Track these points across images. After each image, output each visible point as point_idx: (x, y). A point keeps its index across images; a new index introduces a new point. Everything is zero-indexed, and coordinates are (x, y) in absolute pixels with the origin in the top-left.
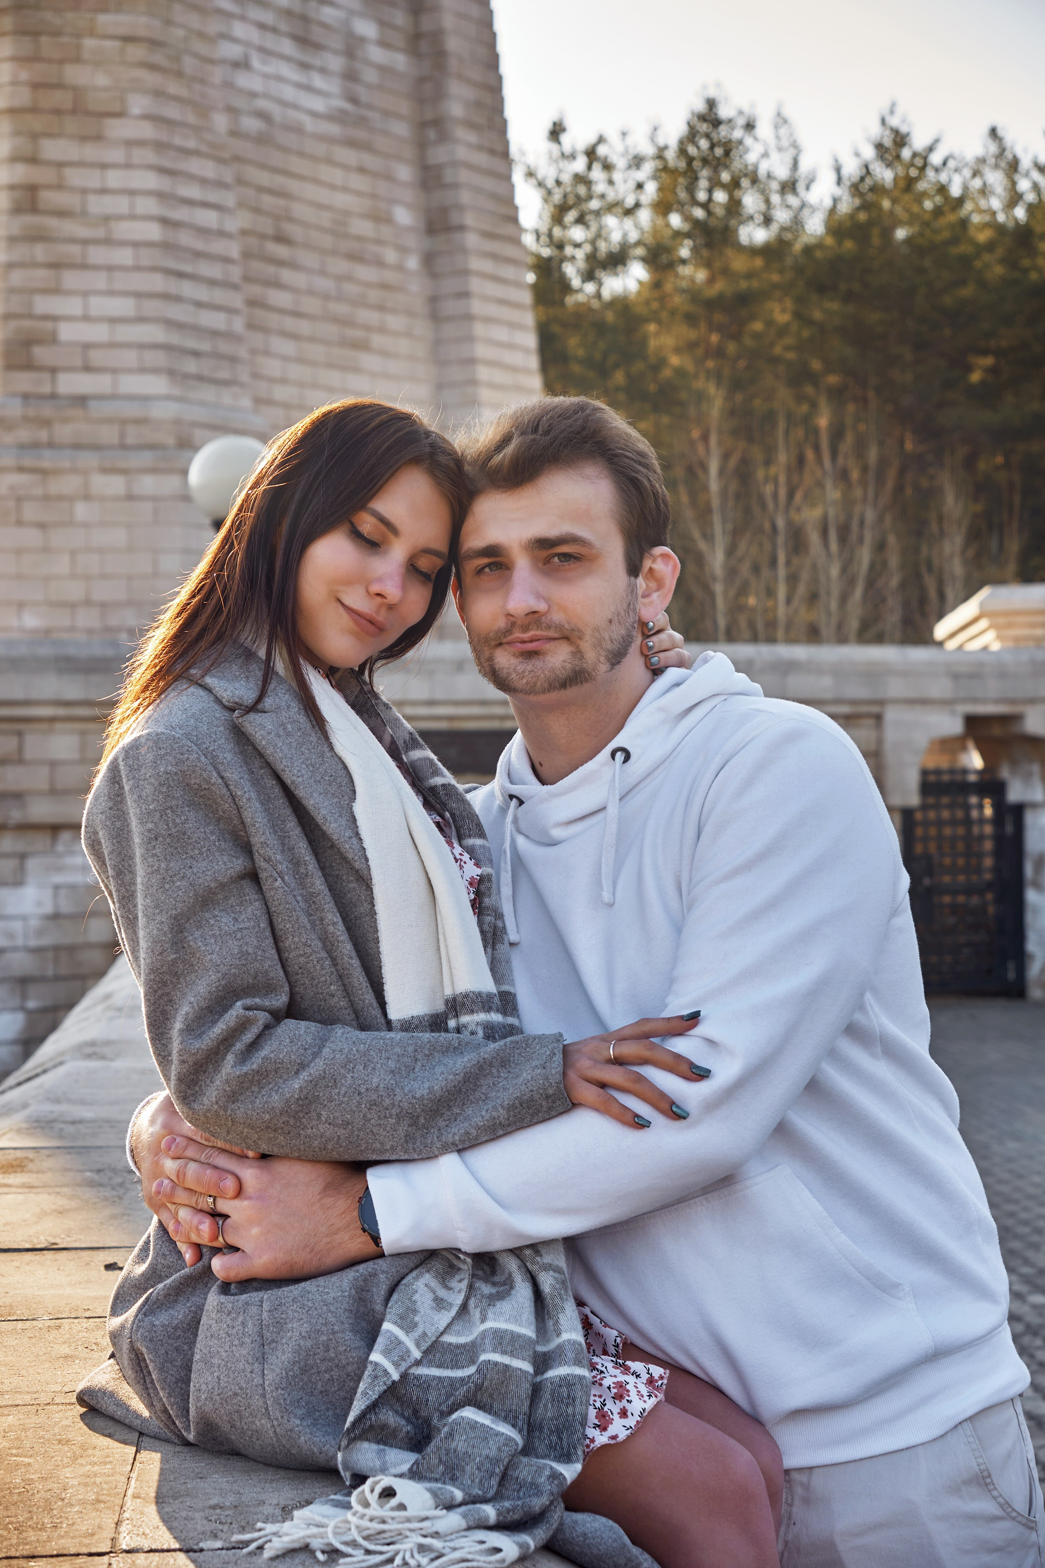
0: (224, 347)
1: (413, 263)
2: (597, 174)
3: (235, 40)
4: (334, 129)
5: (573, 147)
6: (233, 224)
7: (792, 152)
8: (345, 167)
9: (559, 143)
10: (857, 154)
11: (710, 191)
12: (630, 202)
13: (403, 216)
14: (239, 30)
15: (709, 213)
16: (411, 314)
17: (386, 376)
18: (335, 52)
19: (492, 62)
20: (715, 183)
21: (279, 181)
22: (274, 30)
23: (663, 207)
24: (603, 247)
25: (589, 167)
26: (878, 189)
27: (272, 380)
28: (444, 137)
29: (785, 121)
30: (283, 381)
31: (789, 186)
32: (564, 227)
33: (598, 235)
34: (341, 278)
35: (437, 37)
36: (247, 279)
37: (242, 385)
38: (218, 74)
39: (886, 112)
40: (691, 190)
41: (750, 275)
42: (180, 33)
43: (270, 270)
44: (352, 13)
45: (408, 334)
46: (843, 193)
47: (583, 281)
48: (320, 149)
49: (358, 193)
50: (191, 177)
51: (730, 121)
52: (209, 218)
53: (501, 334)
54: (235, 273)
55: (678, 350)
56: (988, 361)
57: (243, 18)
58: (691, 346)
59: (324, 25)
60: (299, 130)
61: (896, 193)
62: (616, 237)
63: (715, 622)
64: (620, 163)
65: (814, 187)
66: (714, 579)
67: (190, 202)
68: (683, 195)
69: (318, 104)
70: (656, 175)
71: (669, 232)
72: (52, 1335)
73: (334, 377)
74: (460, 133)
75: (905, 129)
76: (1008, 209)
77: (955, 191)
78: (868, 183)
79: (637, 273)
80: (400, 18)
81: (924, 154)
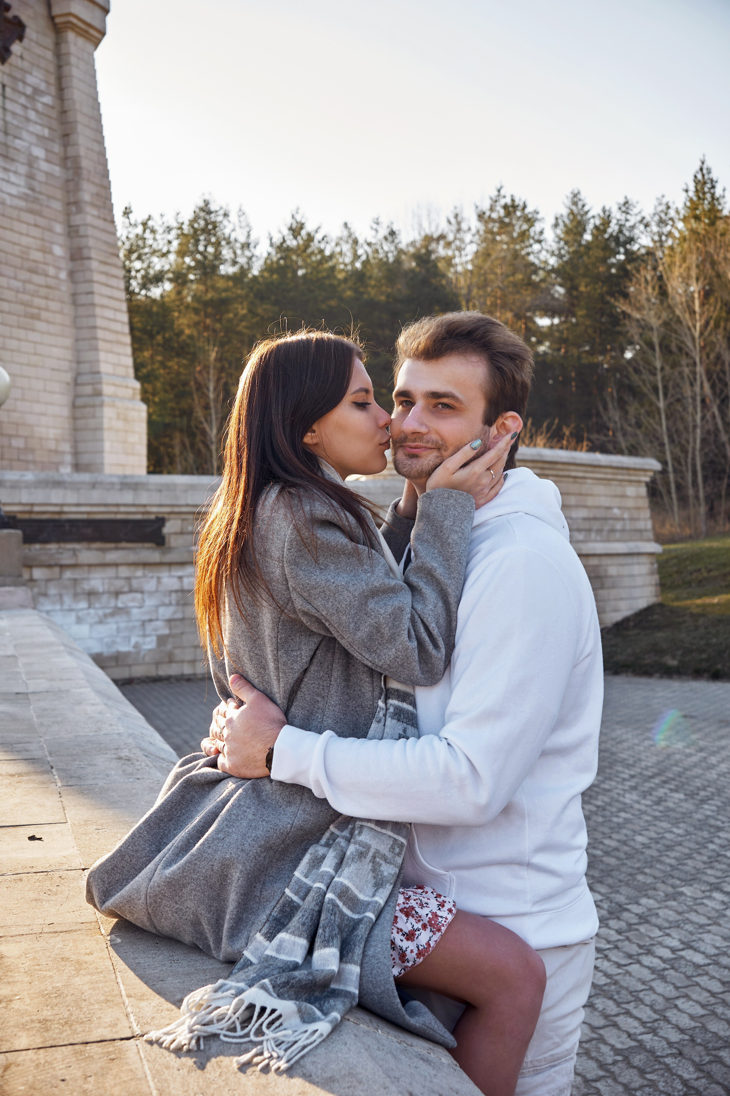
1: (63, 275)
2: (148, 235)
4: (22, 204)
5: (136, 221)
7: (247, 229)
8: (28, 224)
9: (128, 218)
10: (280, 232)
11: (206, 247)
12: (165, 250)
13: (58, 251)
15: (205, 258)
16: (62, 302)
17: (49, 333)
18: (23, 163)
19: (105, 174)
20: (208, 243)
23: (181, 253)
24: (152, 272)
25: (144, 231)
26: (289, 249)
28: (80, 211)
29: (243, 213)
31: (246, 246)
32: (131, 261)
33: (149, 267)
34: (25, 282)
35: (76, 159)
39: (294, 213)
40: (196, 245)
41: (226, 290)
44: (31, 144)
45: (61, 312)
46: (273, 251)
47: (141, 290)
48: (15, 213)
49: (34, 238)
51: (216, 212)
53: (109, 314)
55: (189, 326)
58: (196, 324)
59: (15, 149)
61: (299, 252)
62: (158, 268)
63: (212, 464)
64: (160, 230)
65: (258, 247)
66: (212, 443)
68: (191, 247)
69: (14, 190)
70: (178, 237)
71: (185, 266)
72: (20, 885)
73: (21, 333)
74: (88, 209)
75: (303, 221)
76: (353, 263)
77: (327, 253)
78: (285, 245)
79: (168, 286)
80: (57, 148)
81: (312, 234)
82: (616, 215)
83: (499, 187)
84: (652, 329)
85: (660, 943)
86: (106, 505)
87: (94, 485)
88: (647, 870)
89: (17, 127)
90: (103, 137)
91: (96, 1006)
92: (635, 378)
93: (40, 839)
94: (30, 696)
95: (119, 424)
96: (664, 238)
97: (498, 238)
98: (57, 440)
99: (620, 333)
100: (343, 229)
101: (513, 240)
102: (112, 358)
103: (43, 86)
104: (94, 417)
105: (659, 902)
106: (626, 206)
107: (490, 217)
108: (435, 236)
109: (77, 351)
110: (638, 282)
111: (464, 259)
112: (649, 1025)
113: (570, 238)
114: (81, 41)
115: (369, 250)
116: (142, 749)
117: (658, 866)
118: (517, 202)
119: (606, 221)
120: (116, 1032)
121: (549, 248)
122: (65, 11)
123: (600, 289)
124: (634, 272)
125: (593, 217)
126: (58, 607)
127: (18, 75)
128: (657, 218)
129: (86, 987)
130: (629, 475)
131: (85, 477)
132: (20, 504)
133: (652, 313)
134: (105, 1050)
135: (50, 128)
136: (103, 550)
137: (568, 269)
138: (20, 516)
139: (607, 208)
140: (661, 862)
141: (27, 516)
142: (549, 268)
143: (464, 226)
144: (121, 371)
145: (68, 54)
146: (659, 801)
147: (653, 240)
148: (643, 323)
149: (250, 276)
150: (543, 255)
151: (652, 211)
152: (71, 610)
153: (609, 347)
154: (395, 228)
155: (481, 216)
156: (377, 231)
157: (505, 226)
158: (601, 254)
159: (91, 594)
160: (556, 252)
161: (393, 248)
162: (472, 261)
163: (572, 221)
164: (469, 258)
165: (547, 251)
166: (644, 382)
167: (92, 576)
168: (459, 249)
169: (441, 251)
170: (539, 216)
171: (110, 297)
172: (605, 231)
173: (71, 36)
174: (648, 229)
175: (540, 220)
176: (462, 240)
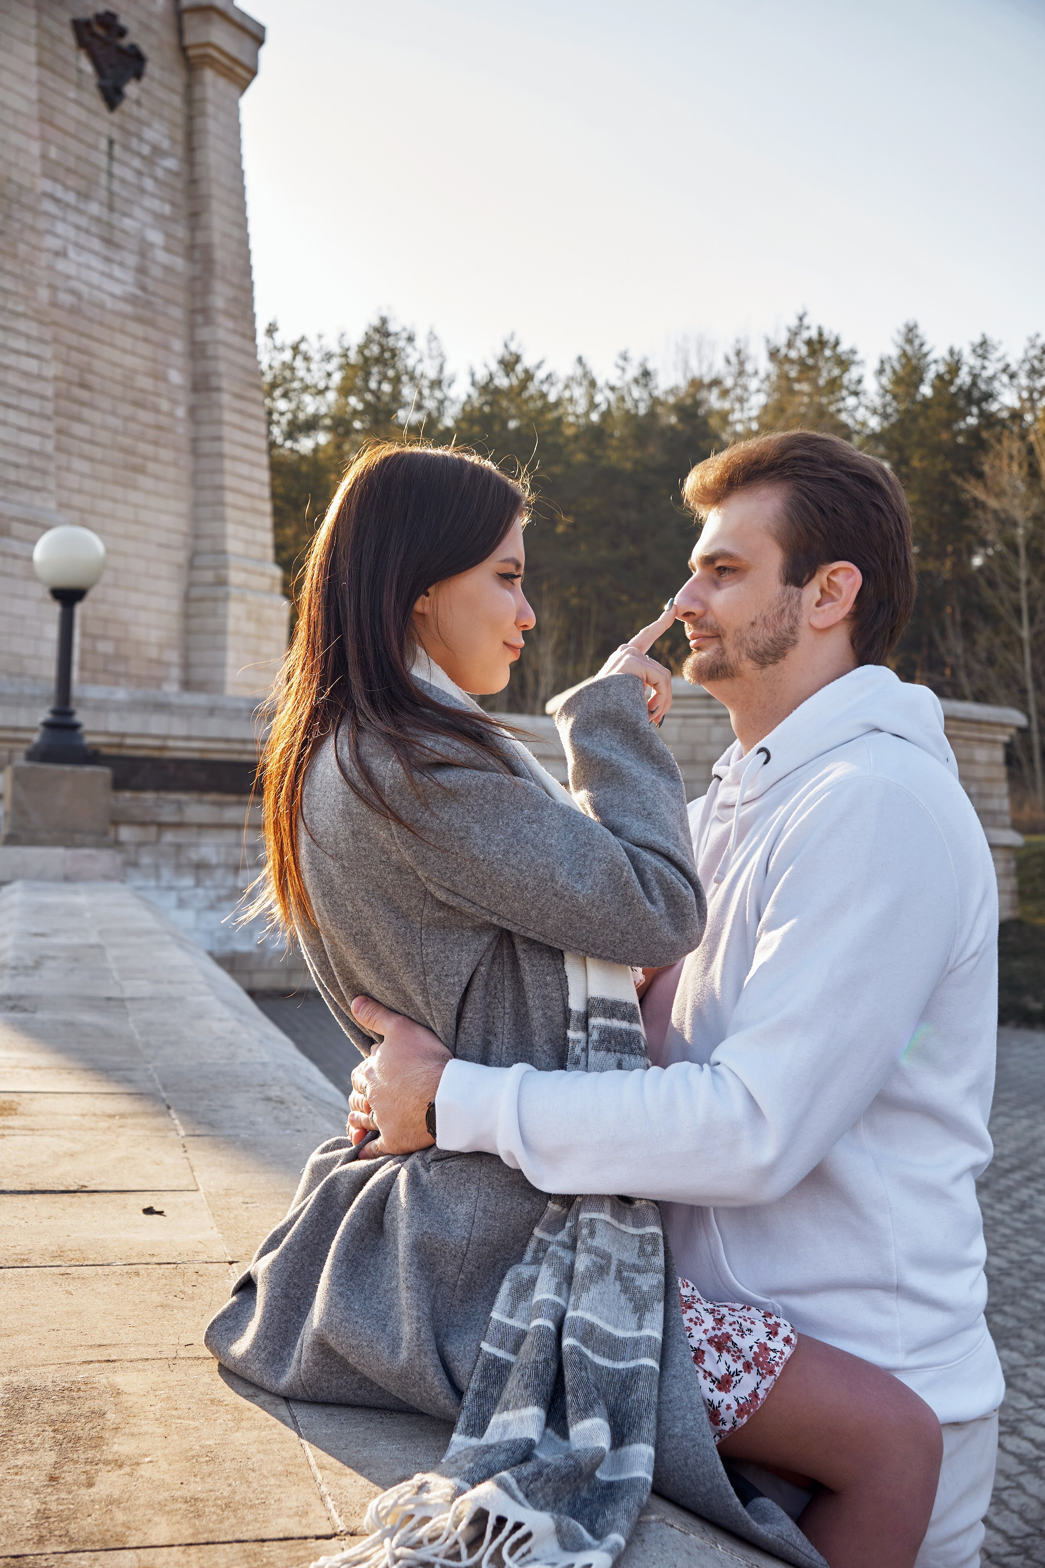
0: (37, 462)
1: (181, 412)
2: (299, 363)
3: (57, 236)
4: (128, 308)
5: (283, 343)
6: (51, 371)
7: (438, 361)
8: (135, 337)
9: (273, 338)
10: (486, 366)
11: (380, 383)
12: (322, 385)
13: (176, 377)
14: (61, 228)
15: (378, 398)
16: (178, 450)
17: (157, 494)
18: (132, 252)
19: (247, 271)
20: (384, 377)
21: (85, 342)
22: (87, 231)
23: (345, 391)
24: (302, 416)
25: (294, 358)
26: (497, 391)
27: (72, 490)
28: (209, 321)
29: (436, 338)
30: (80, 491)
31: (436, 384)
32: (273, 399)
33: (298, 408)
34: (127, 419)
35: (207, 248)
36: (57, 413)
37: (50, 492)
38: (44, 259)
39: (507, 340)
40: (366, 380)
42: (17, 226)
43: (75, 408)
44: (145, 224)
45: (175, 464)
46: (475, 393)
47: (285, 440)
48: (116, 322)
49: (143, 357)
50: (19, 333)
51: (397, 334)
52: (31, 365)
53: (244, 469)
54: (49, 408)
56: (570, 520)
57: (64, 220)
59: (124, 231)
60: (101, 306)
61: (512, 395)
62: (311, 410)
64: (316, 356)
65: (454, 386)
67: (18, 352)
68: (359, 382)
69: (117, 289)
70: (341, 368)
71: (349, 410)
72: (136, 1281)
73: (118, 492)
74: (221, 320)
75: (519, 352)
76: (587, 414)
77: (552, 398)
78: (491, 386)
79: (323, 438)
80: (181, 232)
81: (531, 370)
82: (969, 360)
83: (800, 312)
84: (1015, 524)
85: (1031, 1419)
86: (228, 740)
87: (212, 711)
88: (1007, 1309)
89: (127, 200)
90: (246, 219)
91: (272, 1481)
92: (988, 594)
93: (160, 1213)
94: (128, 1004)
95: (250, 627)
96: (1036, 395)
97: (797, 387)
98: (161, 646)
99: (969, 529)
100: (578, 365)
101: (818, 390)
102: (243, 532)
103: (166, 144)
104: (214, 614)
105: (1026, 1357)
106: (983, 348)
107: (786, 356)
108: (707, 380)
109: (195, 520)
110: (998, 455)
111: (746, 414)
112: (1018, 1542)
113: (900, 391)
114: (222, 83)
115: (612, 396)
116: (299, 1088)
117: (1024, 1303)
118: (826, 336)
119: (954, 368)
120: (308, 1526)
121: (870, 404)
122: (203, 39)
123: (941, 464)
124: (993, 441)
125: (936, 361)
126: (152, 883)
127: (132, 126)
128: (1027, 366)
129: (253, 1449)
130: (980, 731)
131: (199, 699)
132: (106, 733)
133: (1017, 502)
134: (293, 1554)
135: (173, 204)
136: (220, 805)
137: (896, 435)
138: (105, 751)
139: (956, 349)
140: (1028, 1298)
141: (114, 751)
142: (868, 431)
143: (749, 367)
144: (256, 551)
145: (204, 100)
146: (1022, 1207)
147: (1020, 398)
148: (1003, 515)
149: (441, 427)
150: (861, 414)
151: (1020, 355)
152: (170, 888)
153: (950, 549)
154: (650, 366)
155: (773, 354)
156: (623, 369)
157: (807, 369)
158: (943, 414)
159: (201, 868)
160: (880, 410)
161: (646, 396)
162: (758, 418)
163: (904, 366)
164: (754, 413)
165: (867, 408)
166: (1001, 600)
167: (203, 840)
168: (741, 400)
169: (714, 400)
170: (857, 358)
171: (246, 446)
172: (951, 382)
173: (209, 75)
174: (1015, 382)
175: (858, 363)
176: (745, 388)
